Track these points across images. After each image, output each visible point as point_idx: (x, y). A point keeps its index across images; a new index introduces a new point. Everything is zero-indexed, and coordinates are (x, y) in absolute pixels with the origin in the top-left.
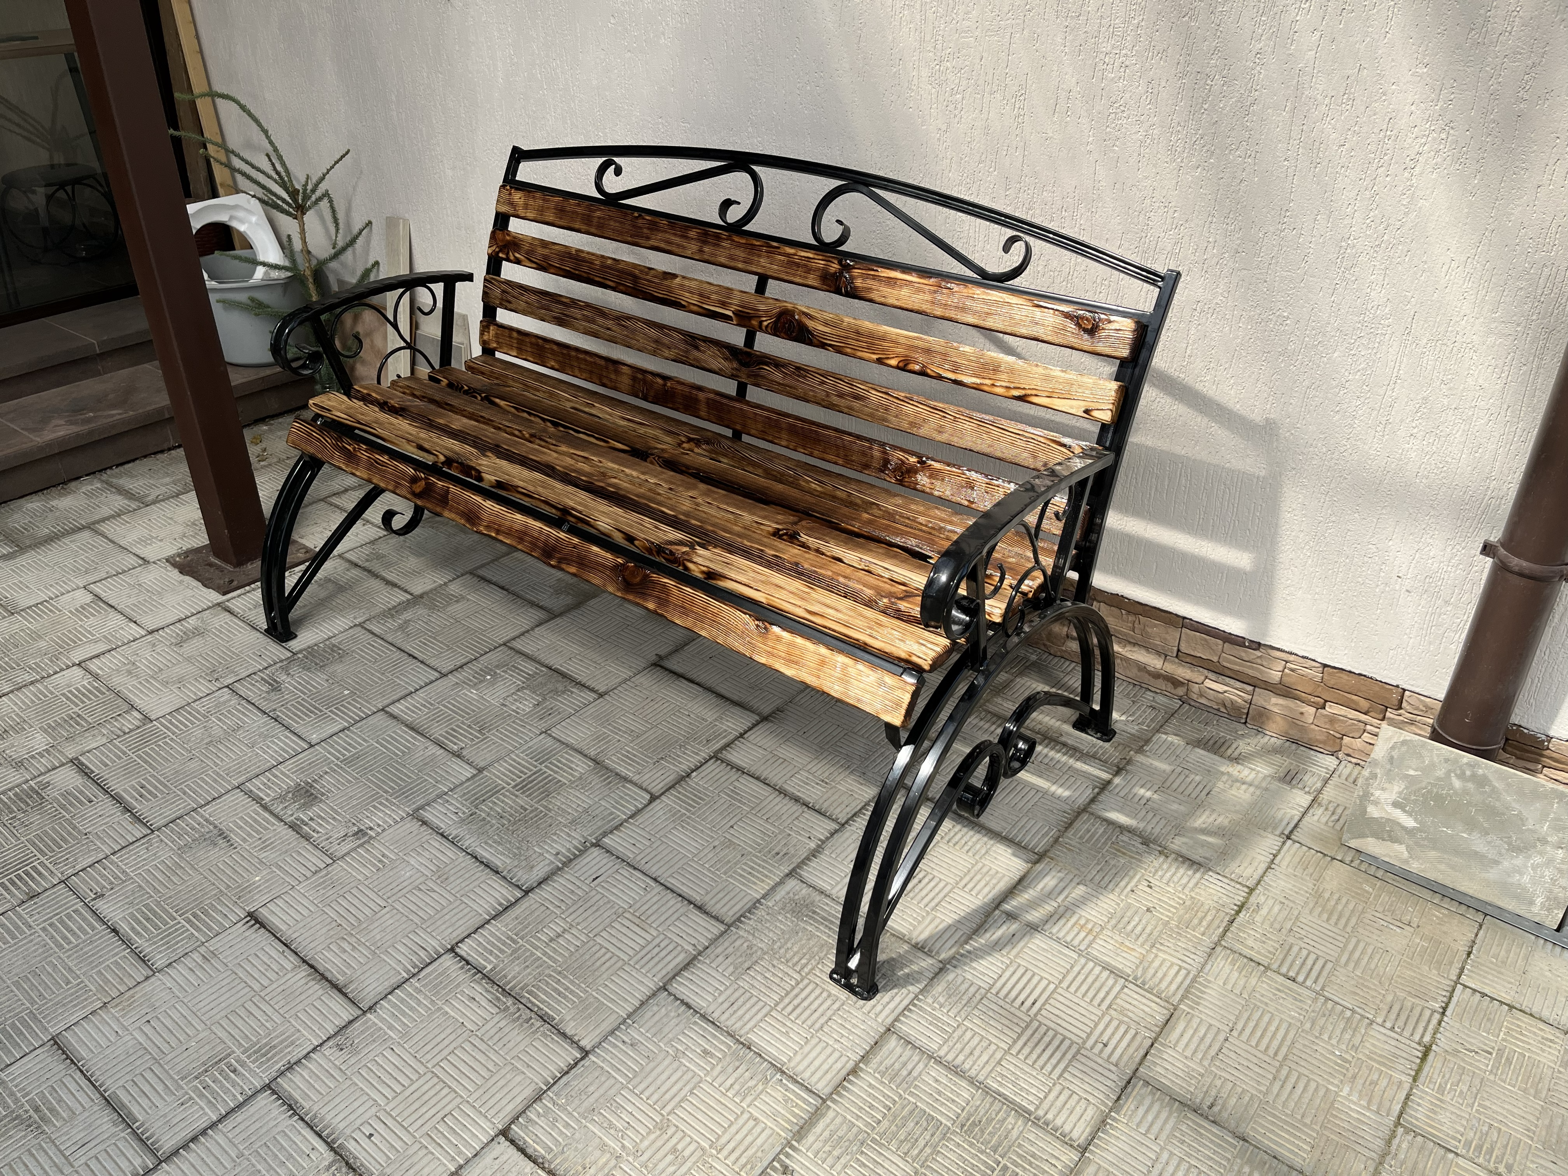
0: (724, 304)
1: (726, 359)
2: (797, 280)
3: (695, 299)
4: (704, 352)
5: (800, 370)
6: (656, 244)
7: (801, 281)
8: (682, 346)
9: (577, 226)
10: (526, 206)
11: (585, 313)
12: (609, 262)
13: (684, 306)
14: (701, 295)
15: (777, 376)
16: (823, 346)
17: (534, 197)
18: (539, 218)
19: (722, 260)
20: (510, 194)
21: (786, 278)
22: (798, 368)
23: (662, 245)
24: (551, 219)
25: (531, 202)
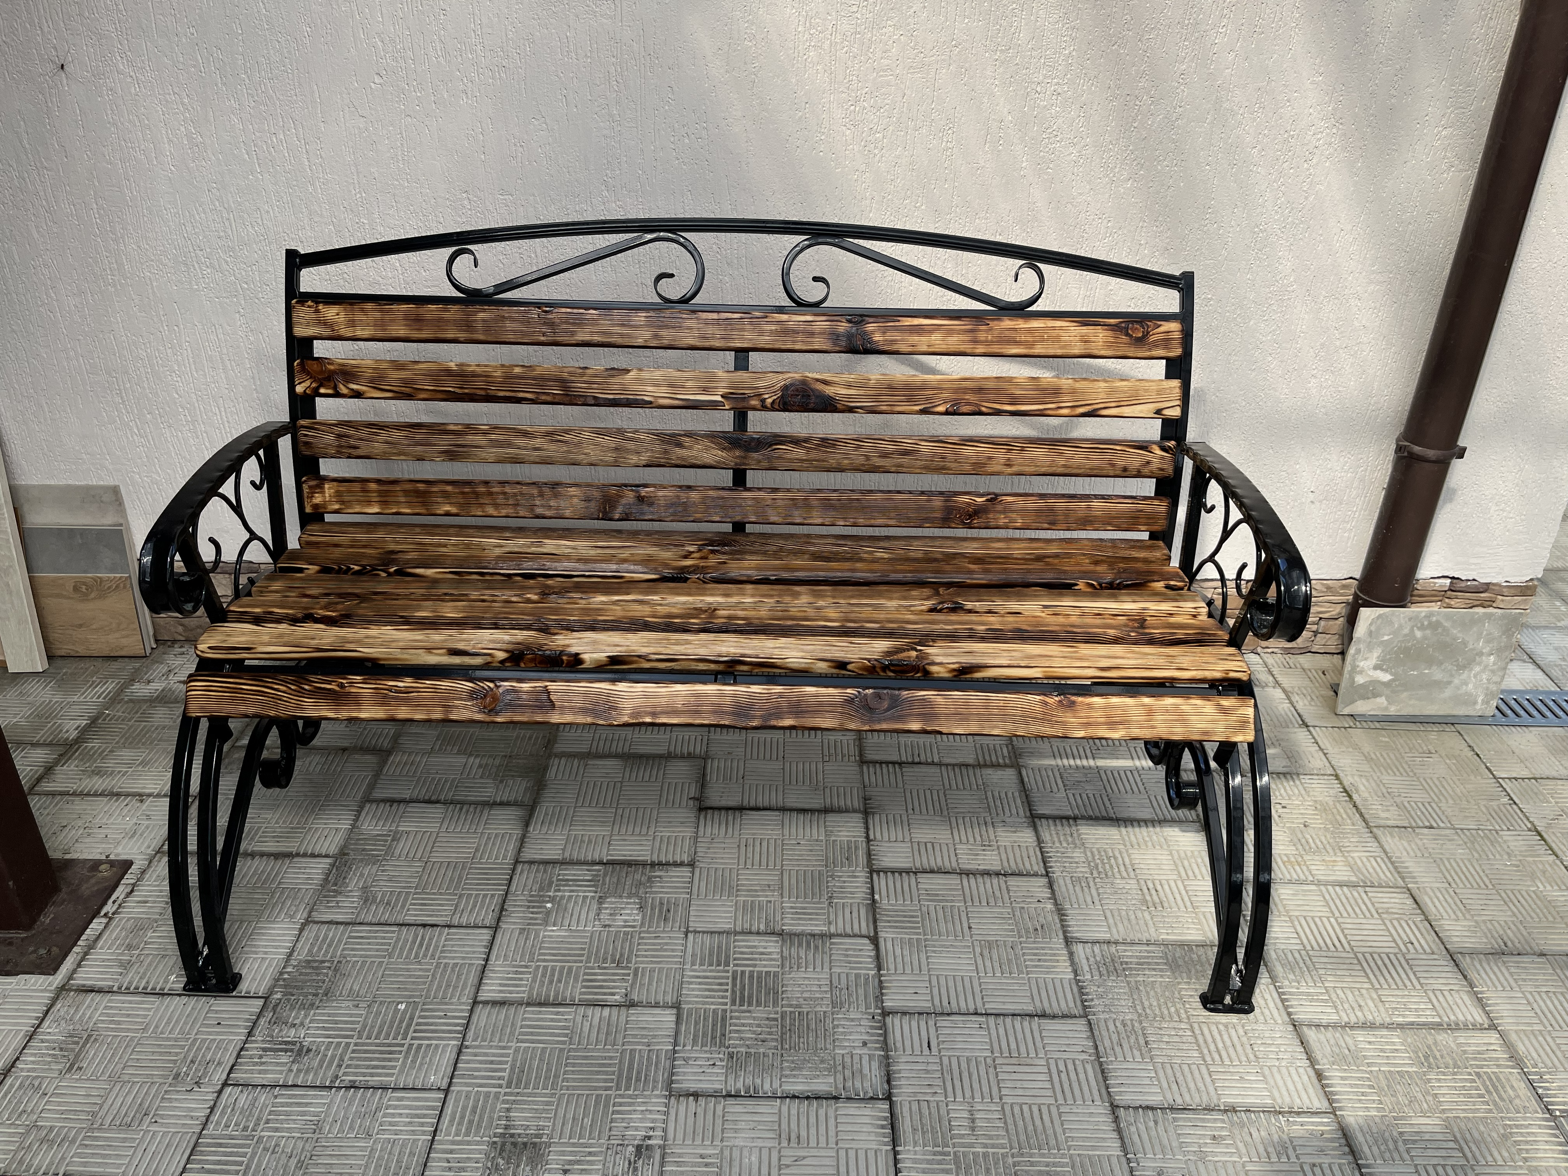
0: (705, 390)
1: (724, 449)
2: (797, 347)
3: (662, 391)
4: (690, 448)
5: (826, 443)
6: (587, 338)
7: (804, 347)
8: (658, 448)
9: (450, 335)
10: (352, 323)
11: (493, 437)
12: (517, 370)
13: (651, 403)
14: (671, 386)
15: (799, 453)
16: (851, 410)
17: (362, 310)
18: (380, 334)
19: (691, 342)
20: (317, 311)
21: (783, 347)
22: (823, 440)
23: (597, 338)
24: (402, 332)
25: (359, 316)
